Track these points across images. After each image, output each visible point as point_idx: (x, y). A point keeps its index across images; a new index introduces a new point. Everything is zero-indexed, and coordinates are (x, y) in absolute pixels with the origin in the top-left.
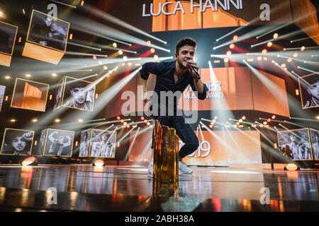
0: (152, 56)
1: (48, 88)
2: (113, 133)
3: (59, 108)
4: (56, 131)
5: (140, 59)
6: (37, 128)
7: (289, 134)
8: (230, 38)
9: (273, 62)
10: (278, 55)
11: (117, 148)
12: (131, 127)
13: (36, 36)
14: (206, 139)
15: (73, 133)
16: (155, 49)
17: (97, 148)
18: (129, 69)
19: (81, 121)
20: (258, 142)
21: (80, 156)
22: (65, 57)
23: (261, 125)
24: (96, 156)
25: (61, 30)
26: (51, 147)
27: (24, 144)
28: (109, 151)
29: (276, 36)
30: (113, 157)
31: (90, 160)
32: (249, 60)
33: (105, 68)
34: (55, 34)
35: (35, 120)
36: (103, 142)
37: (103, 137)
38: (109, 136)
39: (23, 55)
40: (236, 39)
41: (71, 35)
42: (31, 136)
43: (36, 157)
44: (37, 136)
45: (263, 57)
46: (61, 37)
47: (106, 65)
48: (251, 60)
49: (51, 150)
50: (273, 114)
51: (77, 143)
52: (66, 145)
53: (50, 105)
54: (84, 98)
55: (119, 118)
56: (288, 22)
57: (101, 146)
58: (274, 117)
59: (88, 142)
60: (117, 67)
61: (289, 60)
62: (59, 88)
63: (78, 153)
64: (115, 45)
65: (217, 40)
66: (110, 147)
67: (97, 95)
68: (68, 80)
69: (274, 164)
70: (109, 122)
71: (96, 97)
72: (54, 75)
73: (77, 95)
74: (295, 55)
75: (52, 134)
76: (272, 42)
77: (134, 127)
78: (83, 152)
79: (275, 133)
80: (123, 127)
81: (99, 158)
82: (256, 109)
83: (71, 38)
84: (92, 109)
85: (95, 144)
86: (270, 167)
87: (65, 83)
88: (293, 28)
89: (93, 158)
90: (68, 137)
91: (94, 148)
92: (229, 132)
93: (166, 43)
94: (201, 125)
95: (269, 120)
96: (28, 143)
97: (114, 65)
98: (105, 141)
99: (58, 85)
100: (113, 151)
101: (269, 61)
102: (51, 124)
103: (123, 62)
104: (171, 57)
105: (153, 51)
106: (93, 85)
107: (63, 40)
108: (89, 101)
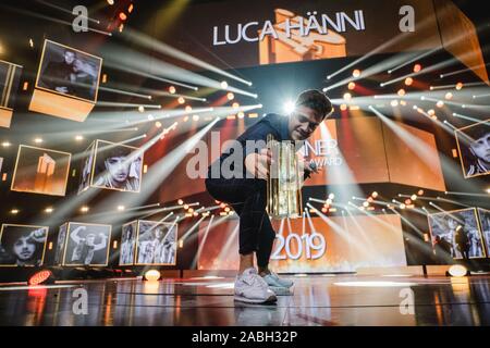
0: (229, 104)
1: (70, 158)
2: (172, 226)
3: (87, 190)
4: (83, 226)
5: (211, 109)
6: (51, 222)
7: (447, 218)
8: (348, 74)
9: (415, 107)
10: (423, 97)
11: (179, 249)
12: (200, 216)
13: (51, 79)
14: (317, 231)
15: (110, 229)
16: (234, 93)
17: (147, 251)
18: (194, 126)
19: (121, 208)
20: (399, 232)
21: (121, 264)
22: (96, 109)
23: (402, 206)
24: (146, 263)
25: (88, 69)
26: (75, 251)
27: (31, 248)
28: (167, 255)
29: (417, 68)
30: (173, 263)
31: (137, 271)
32: (378, 106)
33: (158, 125)
34: (79, 76)
35: (49, 210)
36: (156, 241)
38: (166, 230)
39: (31, 108)
40: (357, 75)
41: (105, 77)
42: (44, 235)
43: (50, 269)
44: (53, 236)
45: (397, 101)
46: (89, 80)
47: (160, 120)
48: (381, 106)
49: (75, 257)
50: (419, 189)
51: (115, 243)
52: (98, 247)
53: (74, 185)
54: (126, 172)
55: (181, 202)
56: (433, 47)
57: (154, 248)
58: (421, 192)
59: (133, 242)
60: (176, 124)
61: (440, 104)
62: (85, 159)
63: (118, 259)
64: (173, 90)
65: (329, 77)
66: (168, 248)
67: (146, 167)
68: (101, 145)
69: (428, 267)
70: (165, 209)
71: (145, 171)
72: (79, 138)
74: (449, 95)
76: (413, 78)
77: (205, 215)
78: (126, 259)
79: (426, 217)
80: (187, 215)
81: (151, 268)
82: (392, 181)
83: (104, 80)
84: (139, 190)
85: (145, 243)
86: (422, 273)
87: (95, 151)
88: (443, 55)
89: (142, 267)
90: (102, 234)
91: (143, 250)
93: (250, 84)
94: (309, 208)
95: (414, 197)
96: (39, 246)
97: (172, 120)
98: (160, 239)
99: (84, 154)
100: (173, 254)
101: (409, 107)
102: (75, 216)
103: (185, 115)
104: (260, 106)
105: (230, 97)
106: (140, 152)
107: (92, 84)
108: (134, 178)
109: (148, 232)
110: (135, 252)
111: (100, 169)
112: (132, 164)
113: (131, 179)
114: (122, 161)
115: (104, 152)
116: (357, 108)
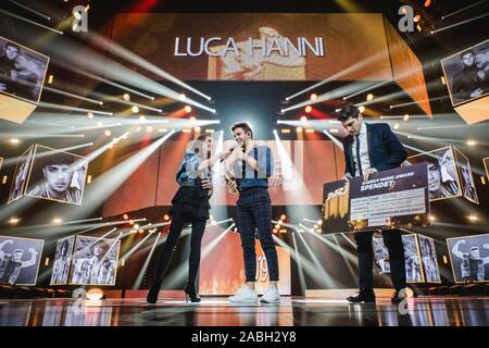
0: (186, 116)
1: (1, 162)
4: (9, 240)
5: (167, 121)
8: (306, 97)
11: (120, 269)
12: (146, 232)
15: (41, 243)
16: (192, 107)
17: (83, 269)
18: (147, 137)
19: (57, 221)
21: (52, 283)
22: (39, 110)
28: (105, 274)
29: (370, 97)
30: (113, 283)
32: (332, 131)
33: (108, 133)
34: (22, 73)
36: (95, 258)
37: (96, 250)
40: (314, 98)
41: (51, 77)
46: (33, 79)
47: (110, 129)
48: (336, 131)
51: (47, 260)
52: (26, 264)
54: (67, 181)
55: (126, 217)
57: (91, 265)
59: (69, 259)
60: (128, 133)
62: (21, 164)
63: (48, 279)
64: (126, 96)
65: (287, 99)
66: (107, 267)
67: (90, 177)
68: (39, 151)
70: (108, 224)
71: (89, 181)
72: (15, 141)
73: (55, 178)
74: (397, 126)
75: (3, 245)
76: (366, 106)
77: (151, 232)
78: (58, 277)
80: (133, 232)
83: (50, 81)
85: (81, 261)
88: (392, 87)
89: (76, 287)
90: (32, 250)
93: (209, 98)
97: (124, 128)
98: (100, 257)
99: (20, 159)
100: (112, 274)
103: (138, 126)
104: (217, 122)
105: (188, 109)
106: (85, 162)
107: (35, 82)
108: (75, 189)
109: (86, 249)
111: (37, 177)
113: (72, 190)
114: (64, 169)
115: (44, 158)
116: (312, 131)
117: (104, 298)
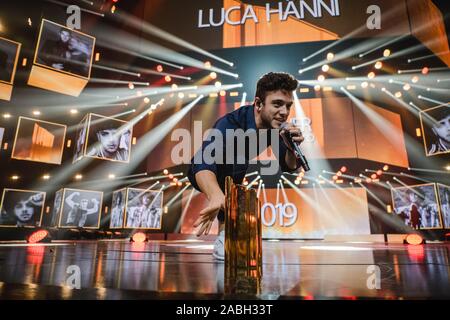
0: (212, 83)
1: (65, 130)
2: (158, 194)
3: (81, 159)
4: (77, 192)
5: (195, 87)
6: (49, 188)
7: (408, 192)
8: (323, 57)
9: (383, 89)
10: (391, 80)
11: (164, 214)
12: (184, 185)
13: (48, 56)
14: (290, 201)
15: (101, 195)
16: (217, 73)
17: (135, 215)
18: (180, 103)
19: (112, 176)
20: (365, 204)
21: (111, 227)
22: (90, 86)
23: (368, 180)
24: (134, 227)
25: (82, 48)
26: (70, 215)
27: (30, 211)
28: (153, 219)
29: (387, 53)
30: (159, 227)
31: (125, 233)
32: (349, 88)
33: (147, 100)
34: (75, 54)
35: (46, 177)
36: (143, 207)
37: (144, 200)
38: (152, 198)
39: (29, 83)
40: (330, 57)
41: (98, 55)
42: (41, 200)
43: (47, 230)
44: (50, 200)
45: (367, 83)
46: (83, 58)
47: (149, 97)
48: (353, 87)
49: (70, 219)
50: (384, 164)
51: (107, 208)
52: (91, 211)
53: (69, 155)
55: (166, 171)
56: (404, 33)
57: (141, 213)
58: (386, 168)
59: (123, 207)
60: (163, 100)
61: (407, 88)
62: (80, 130)
63: (108, 223)
65: (304, 60)
66: (154, 214)
67: (135, 139)
68: (93, 118)
69: (388, 236)
70: (152, 178)
71: (134, 143)
72: (74, 112)
73: (107, 141)
74: (415, 79)
75: (71, 196)
76: (382, 62)
77: (187, 185)
78: (116, 222)
79: (389, 191)
80: (172, 184)
81: (138, 231)
82: (360, 157)
84: (128, 160)
85: (133, 209)
86: (383, 240)
87: (88, 123)
88: (411, 41)
89: (130, 230)
90: (94, 200)
91: (131, 215)
92: (322, 189)
93: (232, 64)
94: (283, 181)
95: (379, 172)
96: (37, 209)
97: (160, 96)
98: (147, 206)
99: (78, 126)
100: (158, 219)
101: (378, 89)
102: (69, 182)
103: (171, 93)
104: (240, 85)
105: (213, 76)
106: (130, 126)
107: (85, 61)
108: (123, 149)
109: (136, 199)
110: (125, 217)
111: (93, 140)
112: (121, 136)
113: (121, 150)
114: (114, 133)
115: (97, 125)
116: (330, 89)
117: (147, 240)
